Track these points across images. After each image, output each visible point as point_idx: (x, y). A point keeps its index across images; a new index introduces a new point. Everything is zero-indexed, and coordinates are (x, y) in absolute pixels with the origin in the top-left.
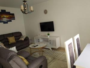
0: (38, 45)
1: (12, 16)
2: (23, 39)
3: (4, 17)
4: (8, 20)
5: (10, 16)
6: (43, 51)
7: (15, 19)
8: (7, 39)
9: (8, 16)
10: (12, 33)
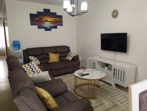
0: (88, 74)
1: (59, 20)
2: (70, 58)
3: (47, 21)
4: (52, 25)
5: (56, 19)
6: (99, 87)
7: (62, 25)
8: (48, 54)
9: (52, 20)
10: (56, 47)
